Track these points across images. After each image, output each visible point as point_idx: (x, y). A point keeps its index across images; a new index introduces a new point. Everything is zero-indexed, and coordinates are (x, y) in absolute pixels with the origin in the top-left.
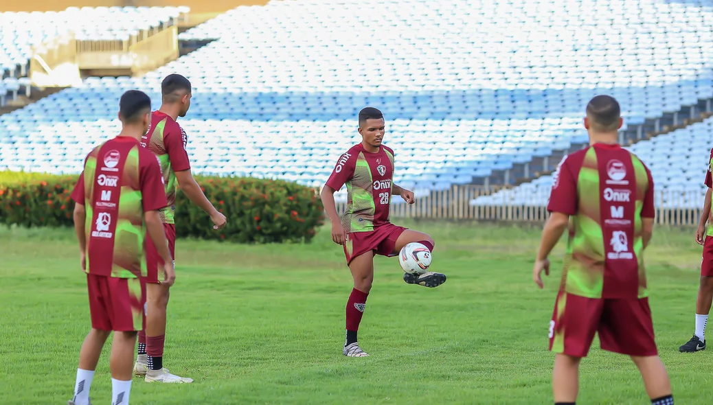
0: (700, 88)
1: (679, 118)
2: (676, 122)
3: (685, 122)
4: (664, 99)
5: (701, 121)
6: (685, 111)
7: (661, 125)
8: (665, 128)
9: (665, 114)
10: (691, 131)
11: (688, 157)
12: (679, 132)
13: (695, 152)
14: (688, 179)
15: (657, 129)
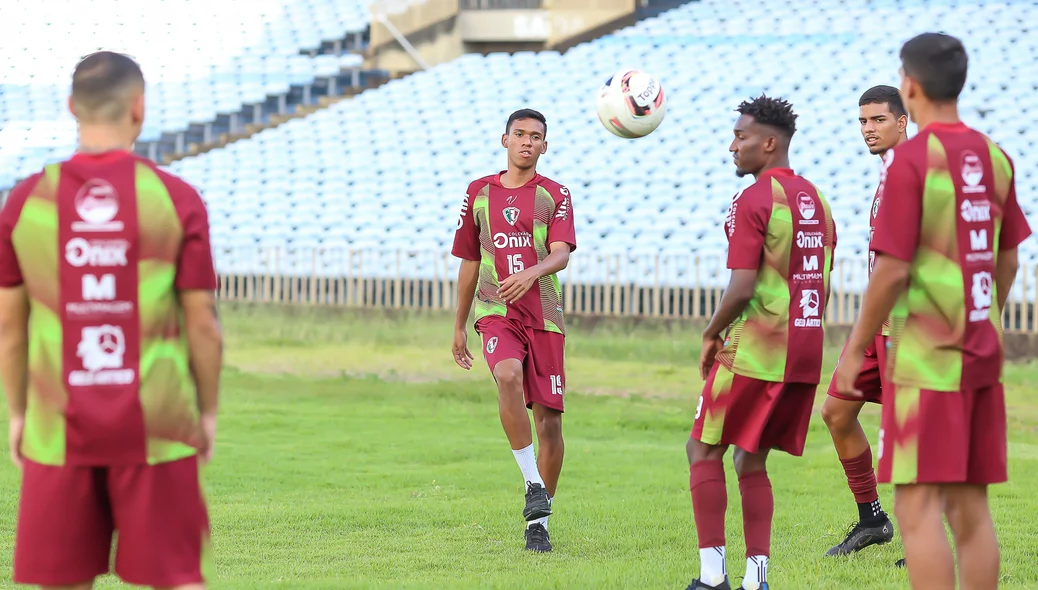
0: (245, 87)
1: (214, 132)
2: (208, 139)
3: (222, 138)
4: (189, 102)
5: (248, 137)
6: (222, 122)
7: (186, 142)
8: (192, 147)
9: (192, 125)
10: (235, 152)
11: (231, 193)
12: (215, 154)
13: (240, 185)
14: (235, 228)
15: (179, 149)
